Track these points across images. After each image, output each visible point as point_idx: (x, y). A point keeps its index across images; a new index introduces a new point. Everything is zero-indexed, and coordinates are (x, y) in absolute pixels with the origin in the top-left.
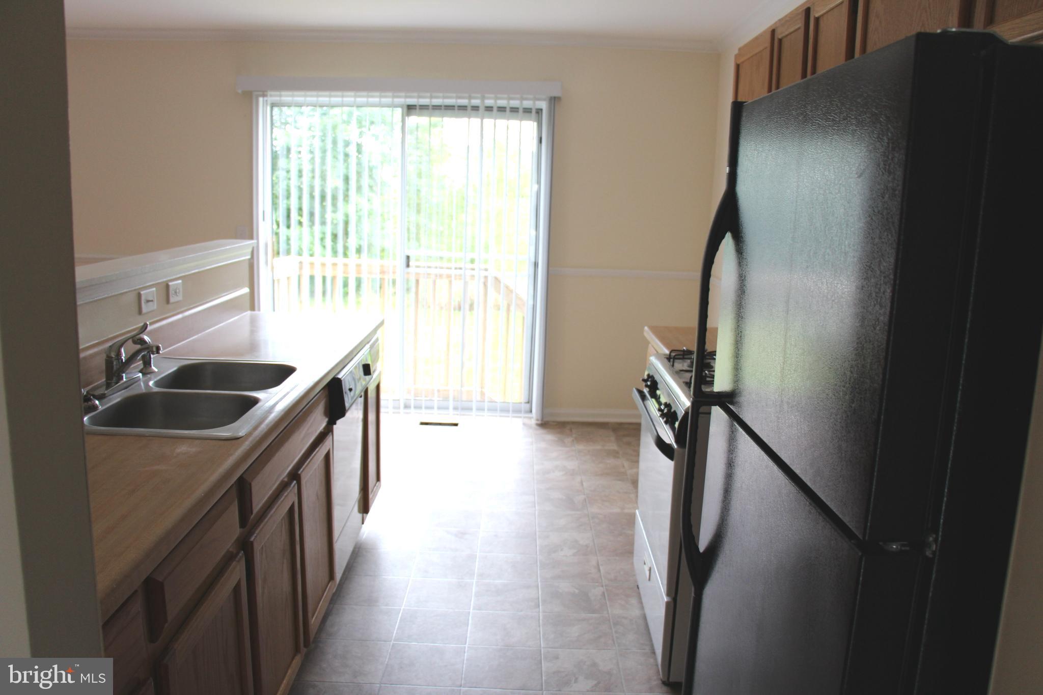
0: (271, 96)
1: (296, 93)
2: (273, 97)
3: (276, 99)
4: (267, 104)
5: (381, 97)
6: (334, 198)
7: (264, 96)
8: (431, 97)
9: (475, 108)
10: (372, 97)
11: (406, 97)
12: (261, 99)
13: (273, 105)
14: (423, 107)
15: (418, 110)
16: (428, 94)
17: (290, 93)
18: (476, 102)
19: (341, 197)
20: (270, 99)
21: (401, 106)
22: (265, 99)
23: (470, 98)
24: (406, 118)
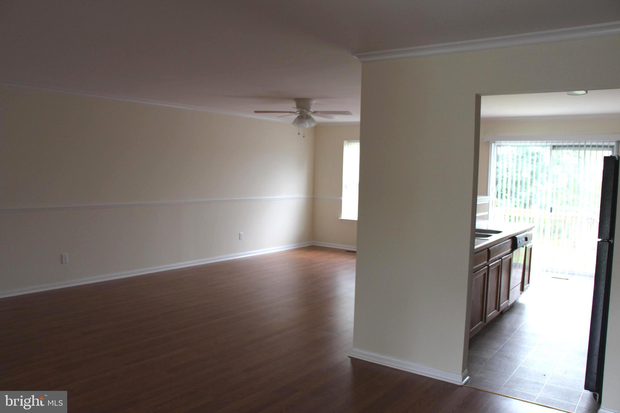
0: (497, 143)
1: (507, 142)
2: (498, 143)
3: (499, 144)
4: (495, 146)
5: (541, 143)
6: (526, 184)
7: (494, 143)
8: (563, 142)
9: (582, 146)
10: (538, 142)
11: (552, 142)
12: (493, 144)
13: (497, 146)
14: (559, 146)
15: (557, 147)
16: (562, 141)
17: (504, 142)
18: (582, 144)
19: (529, 183)
20: (496, 144)
21: (550, 146)
22: (495, 144)
23: (580, 142)
24: (552, 150)
